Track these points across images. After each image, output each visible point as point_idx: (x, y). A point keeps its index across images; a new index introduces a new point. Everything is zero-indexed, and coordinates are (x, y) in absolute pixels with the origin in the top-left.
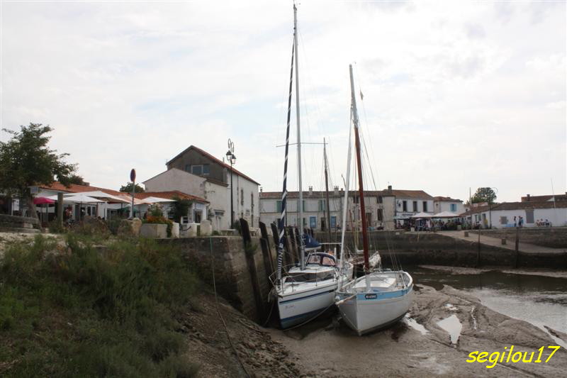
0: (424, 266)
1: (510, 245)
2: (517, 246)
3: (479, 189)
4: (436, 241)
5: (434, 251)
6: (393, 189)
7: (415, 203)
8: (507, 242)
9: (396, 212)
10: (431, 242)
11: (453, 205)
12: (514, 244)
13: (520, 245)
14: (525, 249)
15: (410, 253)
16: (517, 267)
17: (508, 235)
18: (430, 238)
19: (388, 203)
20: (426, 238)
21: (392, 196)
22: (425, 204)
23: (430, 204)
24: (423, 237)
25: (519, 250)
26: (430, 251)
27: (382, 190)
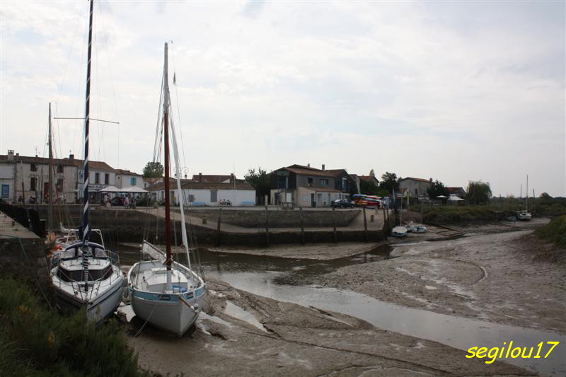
0: (126, 244)
1: (212, 225)
2: (219, 226)
3: (149, 163)
4: (137, 219)
5: (134, 228)
6: (75, 158)
7: (97, 175)
8: (208, 222)
9: (77, 183)
10: (130, 219)
11: (133, 179)
12: (217, 224)
13: (221, 225)
14: (226, 229)
15: (108, 229)
16: (218, 245)
17: (206, 215)
18: (129, 214)
19: (69, 173)
20: (125, 215)
21: (74, 166)
22: (107, 176)
23: (112, 176)
24: (121, 214)
25: (221, 229)
26: (129, 228)
27: (62, 158)
